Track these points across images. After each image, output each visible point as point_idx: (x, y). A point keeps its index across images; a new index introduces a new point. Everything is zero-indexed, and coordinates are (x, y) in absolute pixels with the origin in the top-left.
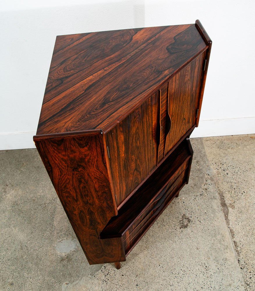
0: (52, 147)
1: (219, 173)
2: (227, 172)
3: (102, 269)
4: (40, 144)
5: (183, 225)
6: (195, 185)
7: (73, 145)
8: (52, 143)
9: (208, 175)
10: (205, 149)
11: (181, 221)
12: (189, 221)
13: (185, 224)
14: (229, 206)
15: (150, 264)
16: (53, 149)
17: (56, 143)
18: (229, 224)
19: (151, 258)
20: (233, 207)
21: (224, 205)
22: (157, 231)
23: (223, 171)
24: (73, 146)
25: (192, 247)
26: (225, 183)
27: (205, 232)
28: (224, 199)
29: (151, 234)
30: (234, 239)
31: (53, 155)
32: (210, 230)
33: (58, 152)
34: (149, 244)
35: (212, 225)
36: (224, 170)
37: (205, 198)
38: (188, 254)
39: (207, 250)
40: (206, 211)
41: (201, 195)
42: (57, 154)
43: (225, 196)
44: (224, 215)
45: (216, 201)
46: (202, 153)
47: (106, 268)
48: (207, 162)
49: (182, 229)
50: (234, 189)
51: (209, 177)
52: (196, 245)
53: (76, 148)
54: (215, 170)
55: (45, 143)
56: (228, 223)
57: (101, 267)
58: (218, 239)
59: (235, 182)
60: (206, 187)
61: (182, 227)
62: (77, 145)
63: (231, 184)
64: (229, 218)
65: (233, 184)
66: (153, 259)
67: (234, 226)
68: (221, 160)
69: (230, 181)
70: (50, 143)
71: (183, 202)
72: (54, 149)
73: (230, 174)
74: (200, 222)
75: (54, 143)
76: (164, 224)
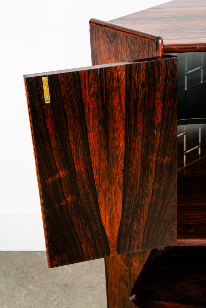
0: (104, 43)
4: (94, 31)
7: (124, 50)
8: (105, 35)
16: (104, 47)
17: (109, 38)
24: (124, 53)
31: (103, 60)
33: (108, 55)
42: (107, 58)
53: (127, 56)
55: (98, 32)
62: (129, 51)
70: (103, 34)
72: (106, 47)
75: (107, 37)
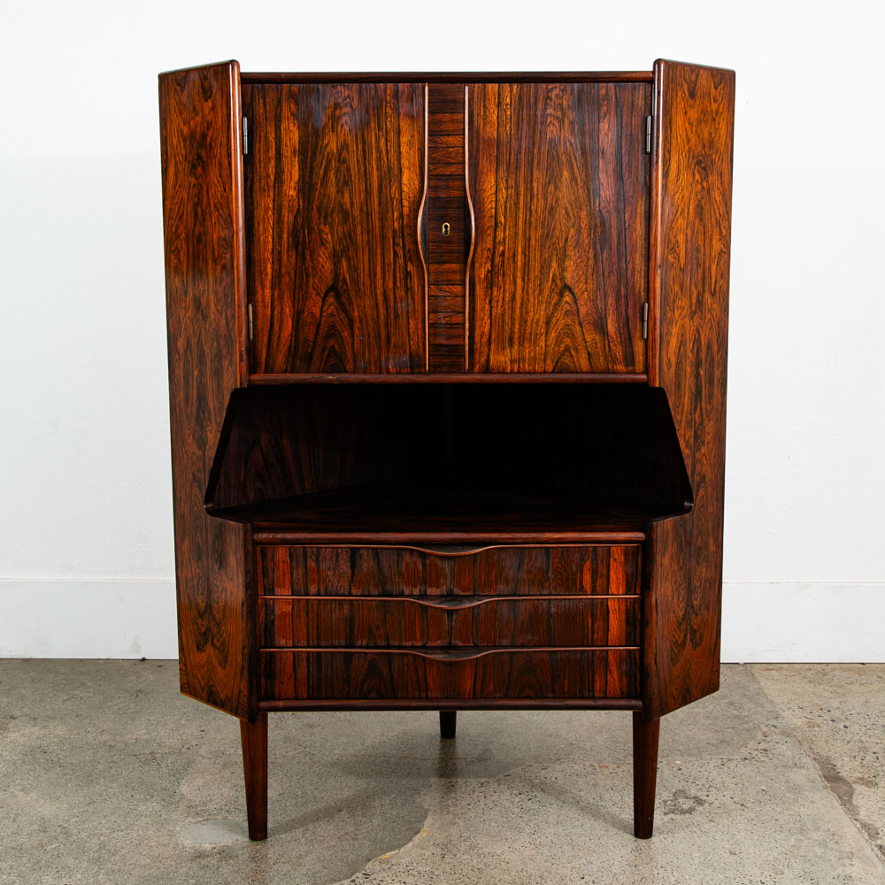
1: (811, 725)
2: (847, 724)
3: (354, 877)
5: (675, 810)
6: (722, 742)
9: (775, 727)
10: (762, 683)
11: (669, 803)
12: (700, 802)
13: (685, 807)
14: (854, 782)
15: (546, 874)
18: (858, 814)
19: (549, 864)
20: (870, 783)
21: (833, 778)
22: (576, 815)
23: (831, 722)
25: (713, 849)
26: (839, 743)
27: (760, 824)
28: (834, 770)
29: (551, 820)
30: (879, 842)
32: (781, 822)
34: (543, 837)
35: (788, 812)
36: (833, 721)
37: (758, 764)
38: (697, 861)
39: (771, 858)
40: (764, 788)
41: (746, 759)
43: (839, 765)
44: (837, 797)
45: (803, 771)
46: (751, 689)
47: (372, 877)
48: (766, 705)
49: (671, 816)
50: (874, 753)
51: (777, 731)
52: (728, 846)
54: (800, 720)
56: (852, 811)
57: (352, 875)
58: (815, 838)
59: (879, 741)
60: (763, 745)
61: (673, 812)
63: (860, 744)
64: (854, 803)
65: (867, 745)
66: (554, 866)
67: (875, 818)
68: (821, 703)
69: (856, 738)
71: (675, 769)
73: (855, 728)
74: (742, 805)
76: (603, 804)
